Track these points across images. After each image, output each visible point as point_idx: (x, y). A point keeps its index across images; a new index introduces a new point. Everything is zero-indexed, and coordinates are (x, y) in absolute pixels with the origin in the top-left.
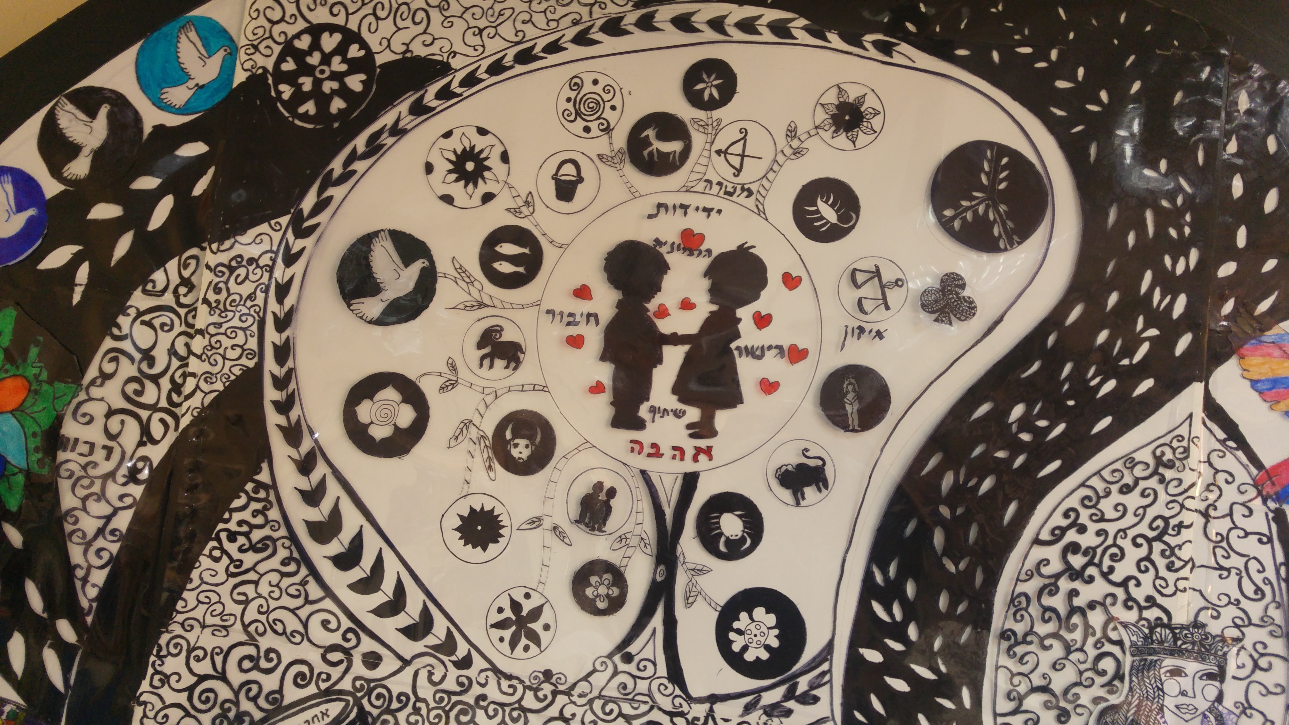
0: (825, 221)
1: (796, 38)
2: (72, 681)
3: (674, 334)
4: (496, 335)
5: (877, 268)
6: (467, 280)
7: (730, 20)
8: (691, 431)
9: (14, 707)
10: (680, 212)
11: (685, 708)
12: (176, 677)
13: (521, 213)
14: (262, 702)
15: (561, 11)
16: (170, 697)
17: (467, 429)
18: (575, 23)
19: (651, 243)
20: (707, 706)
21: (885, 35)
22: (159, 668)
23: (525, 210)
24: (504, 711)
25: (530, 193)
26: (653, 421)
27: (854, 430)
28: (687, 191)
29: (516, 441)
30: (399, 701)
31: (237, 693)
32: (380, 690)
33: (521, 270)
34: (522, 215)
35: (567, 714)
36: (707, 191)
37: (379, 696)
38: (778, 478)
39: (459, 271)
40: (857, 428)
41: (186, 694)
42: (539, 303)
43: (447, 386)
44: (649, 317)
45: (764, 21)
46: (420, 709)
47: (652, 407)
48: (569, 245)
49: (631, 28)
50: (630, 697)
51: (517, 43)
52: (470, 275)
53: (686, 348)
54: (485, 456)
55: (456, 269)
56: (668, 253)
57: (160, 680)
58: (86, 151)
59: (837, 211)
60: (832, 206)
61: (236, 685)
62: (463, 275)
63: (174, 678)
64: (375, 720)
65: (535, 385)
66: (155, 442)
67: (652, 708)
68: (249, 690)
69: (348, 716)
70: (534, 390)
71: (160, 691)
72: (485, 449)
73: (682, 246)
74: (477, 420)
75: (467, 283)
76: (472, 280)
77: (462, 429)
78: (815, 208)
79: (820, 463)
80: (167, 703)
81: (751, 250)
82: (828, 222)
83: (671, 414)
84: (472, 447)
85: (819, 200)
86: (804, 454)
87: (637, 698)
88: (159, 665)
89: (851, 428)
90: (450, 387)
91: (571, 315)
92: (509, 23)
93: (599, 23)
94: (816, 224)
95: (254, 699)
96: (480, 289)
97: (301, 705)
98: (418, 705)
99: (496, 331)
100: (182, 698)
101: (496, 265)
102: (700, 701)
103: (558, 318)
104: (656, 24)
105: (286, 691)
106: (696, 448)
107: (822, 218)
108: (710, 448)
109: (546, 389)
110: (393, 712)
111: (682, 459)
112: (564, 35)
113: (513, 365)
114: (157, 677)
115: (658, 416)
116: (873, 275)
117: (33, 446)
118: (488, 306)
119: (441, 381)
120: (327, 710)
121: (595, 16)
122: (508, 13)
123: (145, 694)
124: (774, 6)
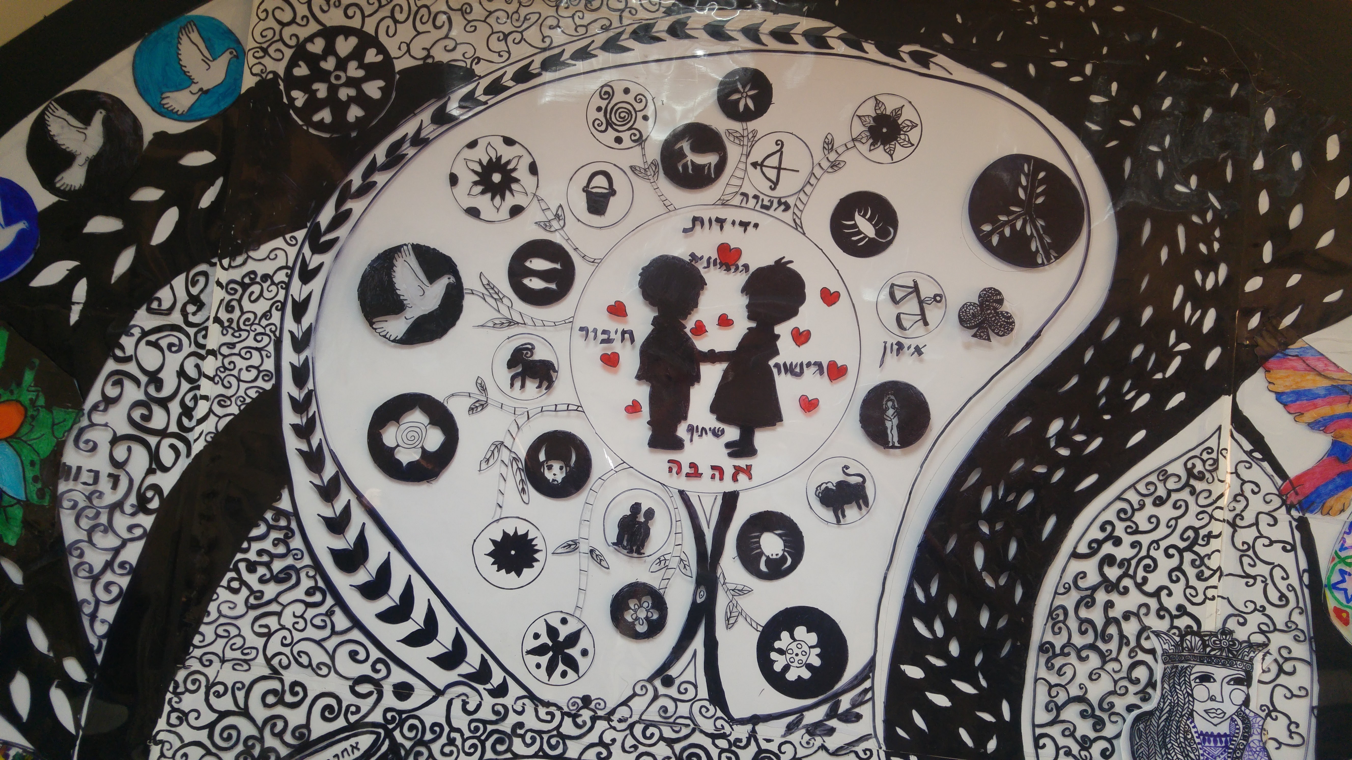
0: (862, 235)
1: (833, 48)
2: (83, 723)
3: (712, 352)
4: (527, 353)
5: (915, 283)
6: (496, 296)
7: (765, 29)
8: (729, 451)
9: (21, 751)
10: (716, 227)
11: (727, 729)
12: (196, 714)
13: (551, 226)
14: (288, 738)
15: (589, 17)
16: (188, 734)
17: (499, 451)
18: (605, 29)
19: (687, 258)
20: (749, 727)
21: (922, 46)
22: (176, 706)
23: (556, 225)
24: (542, 739)
25: (561, 206)
26: (691, 440)
27: (893, 447)
28: (723, 204)
29: (550, 463)
30: (433, 731)
31: (261, 730)
32: (411, 721)
33: (553, 286)
34: (552, 229)
35: (607, 739)
36: (744, 205)
37: (412, 728)
38: (818, 496)
39: (487, 287)
40: (897, 444)
41: (206, 731)
42: (571, 320)
43: (477, 407)
44: (686, 334)
45: (799, 29)
46: (455, 739)
47: (689, 425)
48: (602, 259)
49: (663, 35)
50: (671, 720)
51: (544, 50)
52: (499, 291)
53: (724, 365)
54: (518, 478)
55: (483, 285)
56: (705, 268)
57: (178, 718)
58: (80, 160)
59: (874, 226)
60: (870, 220)
61: (260, 722)
62: (491, 291)
63: (192, 716)
64: (408, 753)
65: (569, 405)
66: (165, 469)
67: (693, 731)
68: (274, 725)
69: (379, 749)
70: (568, 410)
71: (178, 730)
72: (518, 472)
73: (718, 261)
74: (508, 443)
75: (495, 299)
76: (501, 296)
77: (493, 452)
78: (853, 222)
79: (860, 480)
80: (186, 742)
81: (789, 266)
82: (866, 237)
83: (710, 434)
84: (504, 470)
85: (857, 214)
86: (844, 472)
87: (679, 721)
88: (176, 702)
89: (891, 444)
90: (479, 409)
91: (604, 332)
92: (535, 28)
93: (630, 29)
94: (854, 239)
95: (280, 736)
96: (510, 306)
97: (329, 739)
98: (453, 735)
99: (527, 349)
100: (202, 736)
101: (526, 281)
102: (742, 722)
103: (591, 335)
104: (688, 32)
105: (312, 726)
106: (735, 467)
107: (860, 232)
108: (749, 467)
109: (580, 409)
110: (427, 744)
111: (721, 479)
112: (593, 41)
113: (545, 384)
114: (174, 715)
115: (696, 436)
116: (911, 290)
117: (31, 475)
118: (518, 323)
119: (470, 402)
120: (357, 743)
121: (626, 22)
122: (534, 18)
123: (161, 733)
124: (810, 14)
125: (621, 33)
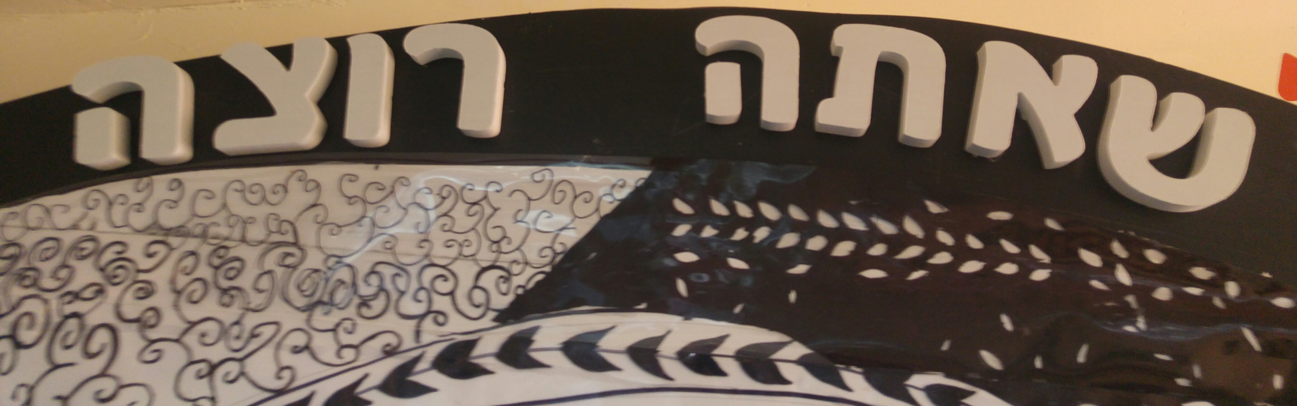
1: (788, 382)
7: (669, 348)
15: (365, 328)
18: (389, 352)
21: (949, 375)
45: (729, 347)
49: (490, 363)
51: (279, 393)
92: (268, 352)
93: (432, 353)
112: (366, 376)
122: (268, 331)
124: (745, 319)
125: (417, 360)
